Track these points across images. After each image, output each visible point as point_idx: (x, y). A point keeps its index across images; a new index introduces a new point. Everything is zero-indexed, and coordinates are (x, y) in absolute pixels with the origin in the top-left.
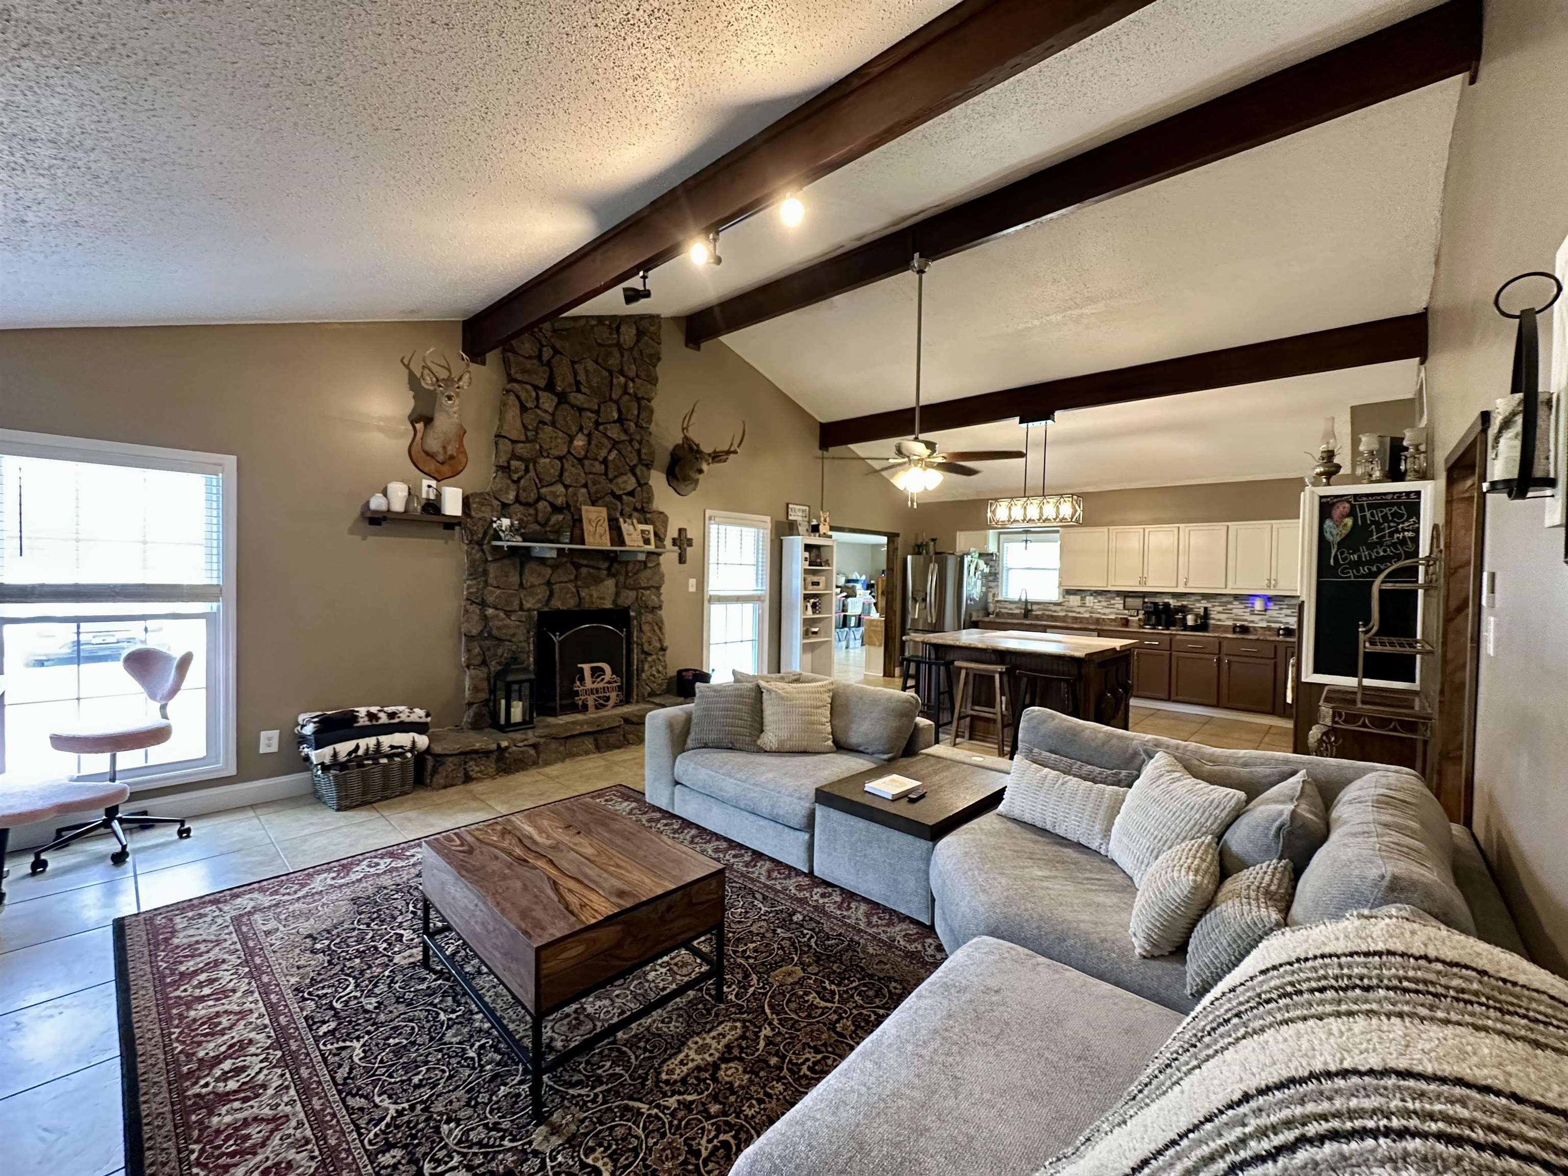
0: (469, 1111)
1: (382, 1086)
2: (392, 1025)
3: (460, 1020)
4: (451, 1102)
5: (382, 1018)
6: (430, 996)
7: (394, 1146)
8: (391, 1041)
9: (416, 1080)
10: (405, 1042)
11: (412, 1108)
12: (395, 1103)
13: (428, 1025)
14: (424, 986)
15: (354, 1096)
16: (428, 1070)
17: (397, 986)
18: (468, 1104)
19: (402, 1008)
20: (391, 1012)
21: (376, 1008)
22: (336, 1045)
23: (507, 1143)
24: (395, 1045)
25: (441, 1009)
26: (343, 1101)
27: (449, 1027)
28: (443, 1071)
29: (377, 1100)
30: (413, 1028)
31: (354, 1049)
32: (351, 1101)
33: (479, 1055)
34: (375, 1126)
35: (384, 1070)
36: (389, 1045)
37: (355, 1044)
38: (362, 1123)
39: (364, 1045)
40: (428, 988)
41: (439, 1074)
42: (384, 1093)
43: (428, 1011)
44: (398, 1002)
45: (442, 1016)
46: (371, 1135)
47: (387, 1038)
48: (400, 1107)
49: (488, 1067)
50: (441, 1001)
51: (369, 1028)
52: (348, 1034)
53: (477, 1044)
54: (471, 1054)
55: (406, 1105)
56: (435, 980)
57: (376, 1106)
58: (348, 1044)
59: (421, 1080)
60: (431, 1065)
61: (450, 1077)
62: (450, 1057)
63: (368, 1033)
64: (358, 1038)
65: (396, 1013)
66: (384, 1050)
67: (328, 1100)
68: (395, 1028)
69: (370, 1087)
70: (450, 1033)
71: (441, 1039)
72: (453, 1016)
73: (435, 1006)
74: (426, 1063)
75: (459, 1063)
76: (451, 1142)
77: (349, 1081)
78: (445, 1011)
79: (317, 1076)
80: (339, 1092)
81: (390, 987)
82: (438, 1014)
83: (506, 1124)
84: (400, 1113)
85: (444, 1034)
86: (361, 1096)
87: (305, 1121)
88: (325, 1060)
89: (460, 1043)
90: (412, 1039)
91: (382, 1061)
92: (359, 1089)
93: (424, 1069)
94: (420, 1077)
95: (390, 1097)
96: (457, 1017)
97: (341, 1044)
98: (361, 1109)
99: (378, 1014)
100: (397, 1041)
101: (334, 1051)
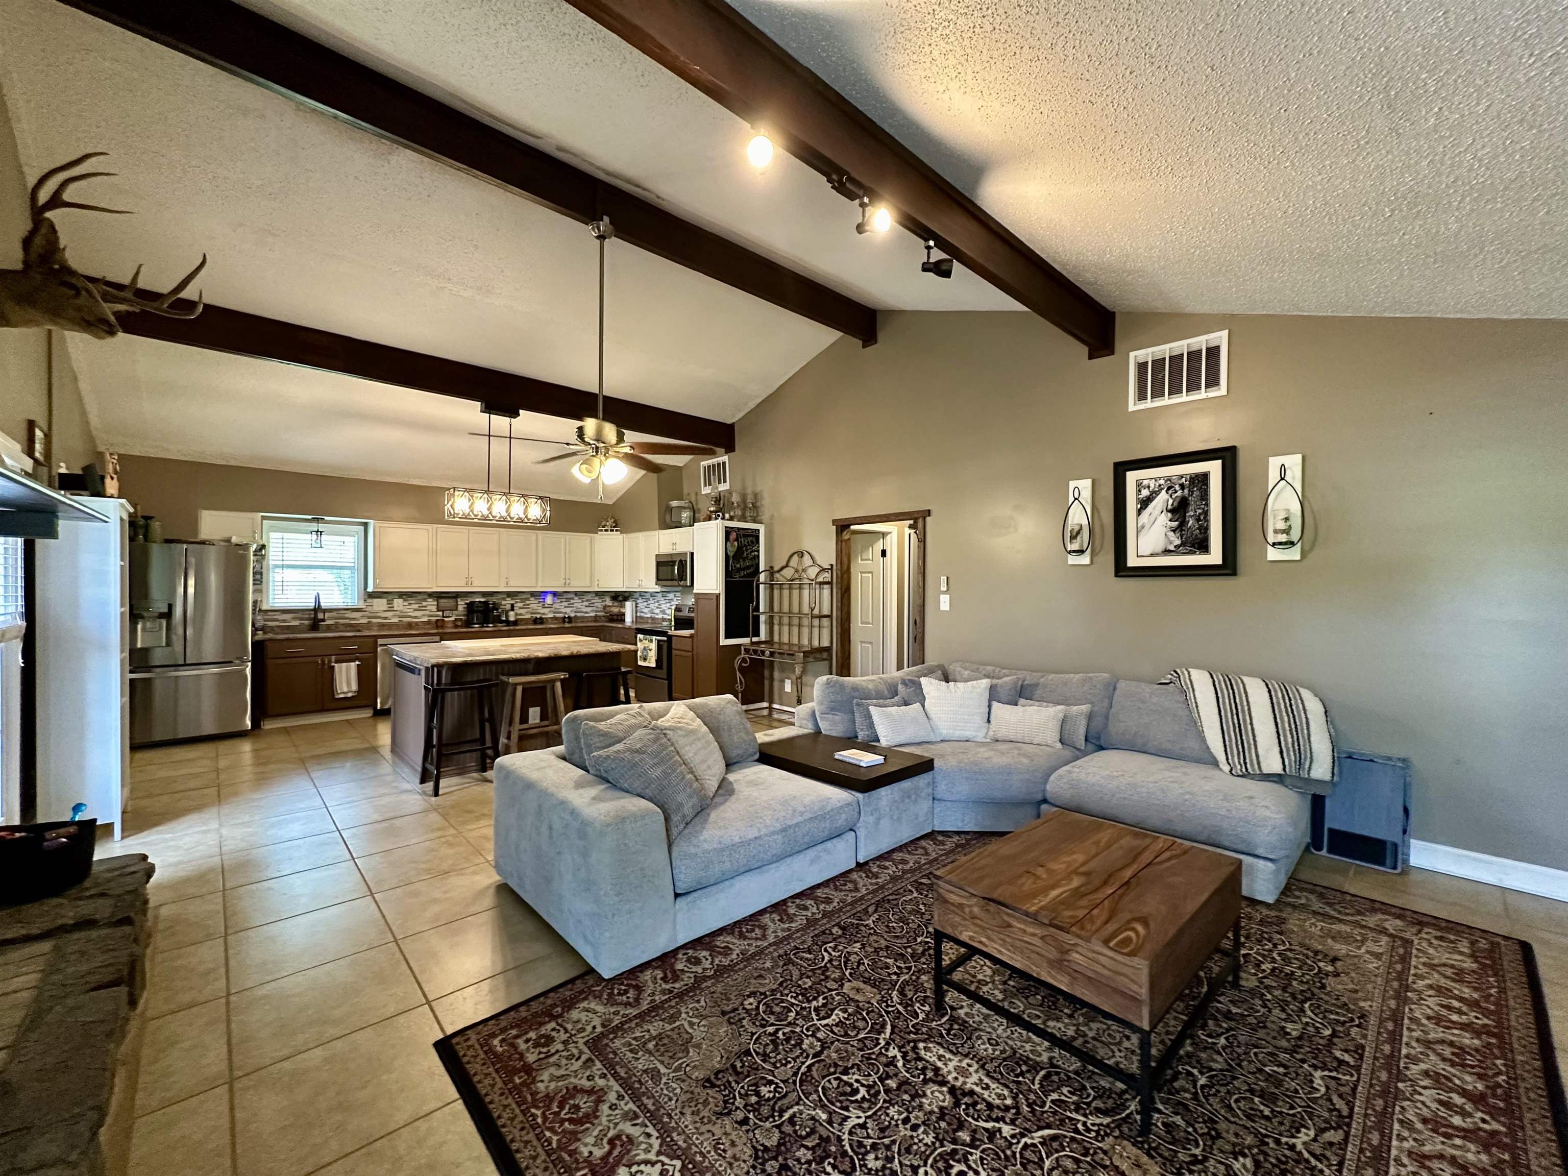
0: (1269, 1024)
1: (1310, 1093)
2: (1249, 1124)
3: (1195, 1063)
4: (1274, 1038)
5: (1249, 1140)
6: (1186, 1106)
7: (1336, 1058)
8: (1267, 1112)
9: (1281, 1070)
10: (1256, 1100)
11: (1303, 1061)
12: (1311, 1075)
13: (1223, 1090)
14: (1178, 1120)
15: (1338, 1110)
16: (1265, 1066)
17: (1197, 1152)
18: (1265, 1027)
19: (1222, 1126)
20: (1237, 1135)
21: (1245, 1156)
22: (1320, 1166)
23: (1269, 997)
24: (1267, 1106)
25: (1195, 1087)
26: (1350, 1116)
27: (1211, 1069)
28: (1255, 1054)
29: (1323, 1090)
30: (1237, 1101)
31: (1304, 1143)
32: (1345, 1112)
33: (1219, 1035)
34: (1339, 1079)
35: (1297, 1100)
36: (1272, 1111)
37: (1299, 1147)
38: (1347, 1089)
39: (1293, 1136)
40: (1176, 1114)
41: (1260, 1056)
42: (1313, 1088)
43: (1205, 1097)
44: (1219, 1136)
45: (1202, 1081)
46: (1348, 1077)
47: (1267, 1118)
48: (1311, 1069)
49: (1224, 1025)
50: (1186, 1091)
51: (1272, 1145)
52: (1298, 1162)
53: (1210, 1040)
54: (1222, 1041)
55: (1305, 1066)
56: (1160, 1112)
57: (1327, 1088)
58: (1306, 1155)
59: (1278, 1066)
60: (1259, 1065)
61: (1256, 1047)
62: (1239, 1055)
63: (1278, 1142)
64: (1292, 1147)
65: (1233, 1128)
66: (1281, 1113)
67: (1364, 1131)
68: (1249, 1117)
69: (1320, 1102)
70: (1215, 1066)
71: (1227, 1070)
72: (1195, 1072)
73: (1196, 1093)
74: (1260, 1071)
75: (1238, 1047)
76: (1299, 1026)
77: (1333, 1124)
78: (1195, 1082)
79: (1359, 1159)
80: (1349, 1125)
81: (1205, 1159)
82: (1203, 1087)
83: (1258, 1002)
84: (1315, 1067)
85: (1221, 1070)
86: (1333, 1104)
87: (1394, 1137)
88: (1341, 1164)
89: (1219, 1053)
90: (1248, 1095)
91: (1292, 1108)
92: (1330, 1111)
93: (1267, 1069)
94: (1275, 1068)
95: (1312, 1082)
96: (1194, 1067)
97: (1313, 1162)
98: (1340, 1096)
99: (1250, 1148)
100: (1262, 1107)
101: (1325, 1162)
